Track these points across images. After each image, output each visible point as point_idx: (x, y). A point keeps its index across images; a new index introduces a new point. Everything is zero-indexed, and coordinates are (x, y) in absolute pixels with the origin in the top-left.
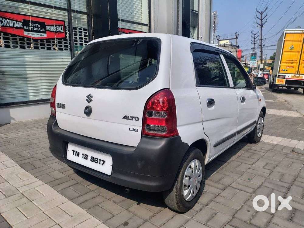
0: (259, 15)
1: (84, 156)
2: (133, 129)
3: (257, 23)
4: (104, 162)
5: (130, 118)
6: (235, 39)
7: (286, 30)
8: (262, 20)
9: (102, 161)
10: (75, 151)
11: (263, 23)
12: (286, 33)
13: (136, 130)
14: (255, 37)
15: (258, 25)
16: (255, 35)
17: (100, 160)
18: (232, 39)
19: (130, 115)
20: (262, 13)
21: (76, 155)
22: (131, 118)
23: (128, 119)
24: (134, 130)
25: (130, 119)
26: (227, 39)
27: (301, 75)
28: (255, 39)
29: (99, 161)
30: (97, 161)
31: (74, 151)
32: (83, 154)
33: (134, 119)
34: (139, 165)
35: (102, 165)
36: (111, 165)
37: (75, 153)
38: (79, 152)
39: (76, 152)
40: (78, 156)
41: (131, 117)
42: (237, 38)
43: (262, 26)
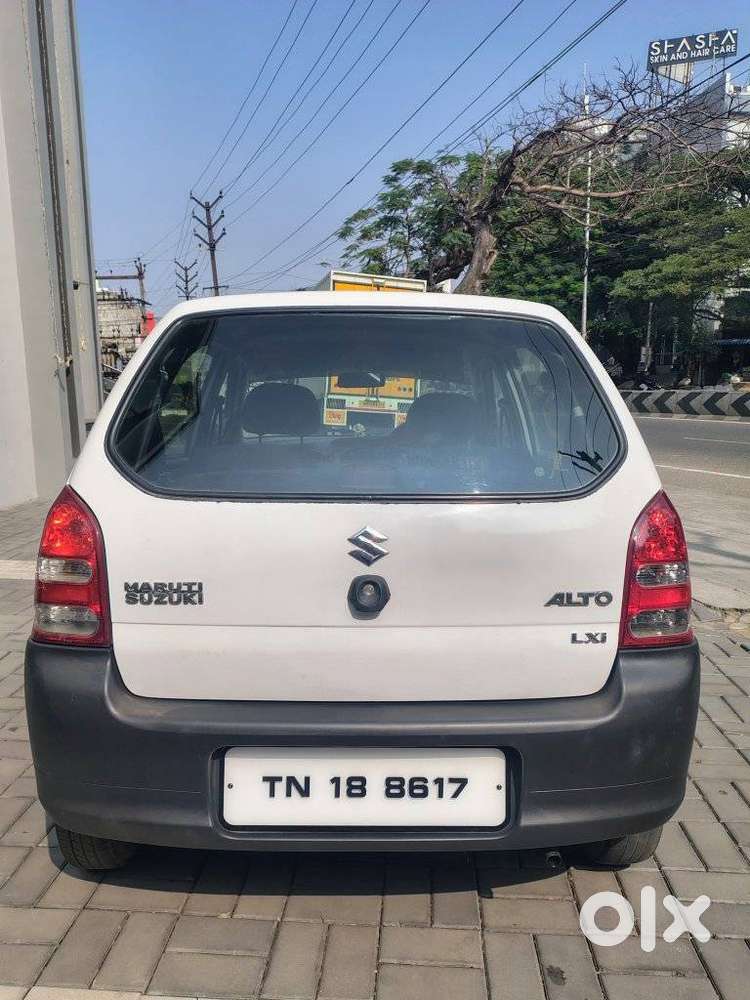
0: (201, 213)
1: (344, 788)
2: (587, 635)
3: (197, 235)
4: (462, 782)
5: (575, 599)
6: (135, 277)
7: (335, 273)
8: (210, 228)
9: (452, 780)
10: (280, 779)
11: (216, 238)
12: (334, 282)
13: (599, 638)
14: (187, 276)
15: (201, 242)
16: (186, 269)
17: (439, 781)
18: (126, 277)
19: (575, 589)
20: (208, 208)
21: (289, 794)
22: (581, 600)
23: (570, 603)
24: (592, 638)
25: (578, 604)
26: (109, 275)
27: (381, 400)
28: (187, 282)
29: (433, 789)
30: (425, 789)
31: (272, 781)
32: (336, 781)
33: (592, 600)
34: (637, 752)
35: (455, 795)
36: (499, 787)
37: (281, 787)
38: (307, 780)
39: (291, 780)
40: (305, 792)
41: (579, 595)
42: (140, 276)
43: (212, 248)
